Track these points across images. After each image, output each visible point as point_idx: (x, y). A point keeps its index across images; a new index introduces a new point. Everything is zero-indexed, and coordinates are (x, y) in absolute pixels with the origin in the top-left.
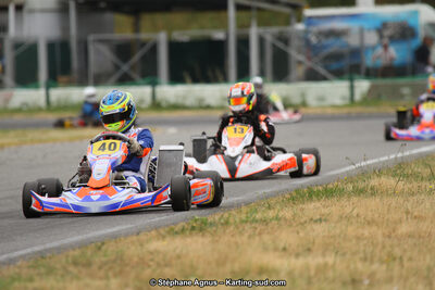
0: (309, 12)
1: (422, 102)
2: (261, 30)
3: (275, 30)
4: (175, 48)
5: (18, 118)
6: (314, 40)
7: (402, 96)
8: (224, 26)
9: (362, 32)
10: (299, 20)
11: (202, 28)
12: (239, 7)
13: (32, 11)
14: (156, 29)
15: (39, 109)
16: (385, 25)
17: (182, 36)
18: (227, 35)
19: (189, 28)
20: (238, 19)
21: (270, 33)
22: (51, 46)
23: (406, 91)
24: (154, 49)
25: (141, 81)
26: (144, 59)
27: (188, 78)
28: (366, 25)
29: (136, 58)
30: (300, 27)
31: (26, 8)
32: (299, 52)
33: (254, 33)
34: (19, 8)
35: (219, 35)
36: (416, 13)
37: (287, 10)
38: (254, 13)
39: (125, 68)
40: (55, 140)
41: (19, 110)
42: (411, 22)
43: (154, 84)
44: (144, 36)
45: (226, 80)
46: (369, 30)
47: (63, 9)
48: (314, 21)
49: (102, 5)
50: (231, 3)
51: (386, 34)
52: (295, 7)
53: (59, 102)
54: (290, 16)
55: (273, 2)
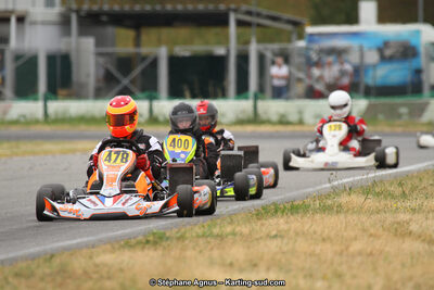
0: (310, 30)
2: (261, 47)
3: (276, 46)
4: (174, 62)
5: (14, 129)
6: (314, 57)
7: (399, 116)
8: (225, 41)
9: (361, 50)
10: (301, 36)
11: (207, 43)
12: (240, 23)
13: (34, 23)
14: (159, 43)
15: (37, 122)
16: (386, 44)
17: (183, 51)
18: (228, 51)
19: (189, 44)
20: (238, 37)
22: (51, 59)
23: (404, 110)
24: (154, 63)
25: (139, 95)
26: (143, 73)
27: (187, 93)
28: (366, 44)
29: (137, 71)
30: (302, 44)
31: (28, 20)
32: (299, 69)
33: (253, 49)
34: (21, 20)
35: (220, 51)
36: (418, 32)
37: (289, 27)
38: (254, 30)
39: (125, 82)
40: (46, 153)
41: (16, 122)
42: (413, 42)
43: (151, 98)
44: (144, 50)
45: (224, 95)
46: (370, 49)
47: (65, 22)
48: (316, 38)
49: (104, 18)
50: (232, 18)
51: (388, 52)
52: (296, 24)
53: (56, 114)
54: (290, 33)
55: (274, 19)
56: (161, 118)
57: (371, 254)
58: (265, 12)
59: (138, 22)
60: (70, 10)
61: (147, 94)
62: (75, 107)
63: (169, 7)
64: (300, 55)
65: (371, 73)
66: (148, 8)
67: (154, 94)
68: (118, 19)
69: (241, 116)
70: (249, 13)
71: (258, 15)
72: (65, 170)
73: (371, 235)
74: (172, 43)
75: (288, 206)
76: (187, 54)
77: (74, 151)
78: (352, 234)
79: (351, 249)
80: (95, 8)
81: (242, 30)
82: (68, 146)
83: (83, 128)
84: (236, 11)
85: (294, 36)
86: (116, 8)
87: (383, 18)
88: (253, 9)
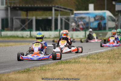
0: (75, 12)
1: (110, 37)
2: (61, 17)
3: (66, 17)
4: (37, 21)
6: (76, 19)
8: (51, 15)
9: (89, 17)
10: (73, 14)
11: (46, 16)
12: (55, 10)
14: (33, 15)
16: (96, 16)
17: (40, 18)
18: (52, 18)
19: (42, 16)
20: (55, 14)
21: (64, 17)
24: (32, 21)
25: (28, 30)
26: (29, 24)
27: (41, 29)
28: (90, 16)
29: (27, 23)
30: (73, 16)
33: (59, 17)
35: (50, 18)
36: (105, 13)
37: (69, 11)
38: (59, 12)
39: (23, 26)
42: (104, 15)
44: (29, 17)
45: (51, 30)
46: (92, 17)
47: (6, 9)
48: (77, 14)
49: (18, 9)
50: (53, 9)
51: (97, 18)
52: (71, 10)
53: (4, 35)
54: (70, 13)
55: (65, 9)
56: (33, 36)
57: (87, 75)
58: (62, 7)
59: (27, 10)
60: (8, 6)
61: (29, 30)
62: (9, 33)
63: (36, 6)
64: (72, 19)
65: (92, 24)
66: (30, 6)
67: (31, 30)
68: (22, 9)
69: (56, 36)
70: (58, 7)
71: (61, 8)
72: (5, 51)
73: (87, 70)
74: (36, 16)
75: (65, 61)
76: (41, 19)
77: (8, 46)
78: (82, 69)
79: (81, 74)
80: (15, 6)
81: (56, 12)
82: (7, 44)
83: (11, 39)
84: (54, 7)
85: (71, 14)
86: (21, 6)
87: (95, 9)
88: (59, 6)
